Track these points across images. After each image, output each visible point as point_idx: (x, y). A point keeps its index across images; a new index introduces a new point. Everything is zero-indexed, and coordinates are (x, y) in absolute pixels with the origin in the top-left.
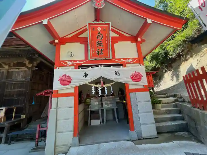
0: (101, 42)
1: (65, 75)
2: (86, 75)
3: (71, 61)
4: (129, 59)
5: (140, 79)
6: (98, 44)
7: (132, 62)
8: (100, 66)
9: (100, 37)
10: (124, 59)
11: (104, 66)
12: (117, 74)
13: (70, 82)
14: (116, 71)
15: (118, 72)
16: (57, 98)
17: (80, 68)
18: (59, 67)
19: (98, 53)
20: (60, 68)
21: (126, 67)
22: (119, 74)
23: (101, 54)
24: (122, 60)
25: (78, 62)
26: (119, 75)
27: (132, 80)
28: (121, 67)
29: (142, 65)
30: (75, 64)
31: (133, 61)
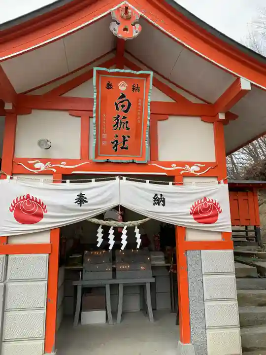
0: (124, 118)
1: (28, 196)
2: (81, 200)
3: (44, 161)
4: (191, 164)
5: (214, 218)
6: (117, 123)
7: (198, 174)
8: (117, 178)
9: (123, 106)
10: (178, 164)
11: (127, 179)
12: (159, 200)
13: (41, 216)
14: (156, 195)
15: (161, 195)
16: (7, 255)
17: (68, 181)
18: (12, 174)
19: (116, 145)
20: (15, 177)
21: (182, 184)
22: (164, 201)
23: (122, 148)
24: (174, 167)
25: (63, 165)
26: (164, 205)
27: (195, 219)
28: (171, 183)
29: (222, 181)
30: (55, 170)
31: (202, 169)
